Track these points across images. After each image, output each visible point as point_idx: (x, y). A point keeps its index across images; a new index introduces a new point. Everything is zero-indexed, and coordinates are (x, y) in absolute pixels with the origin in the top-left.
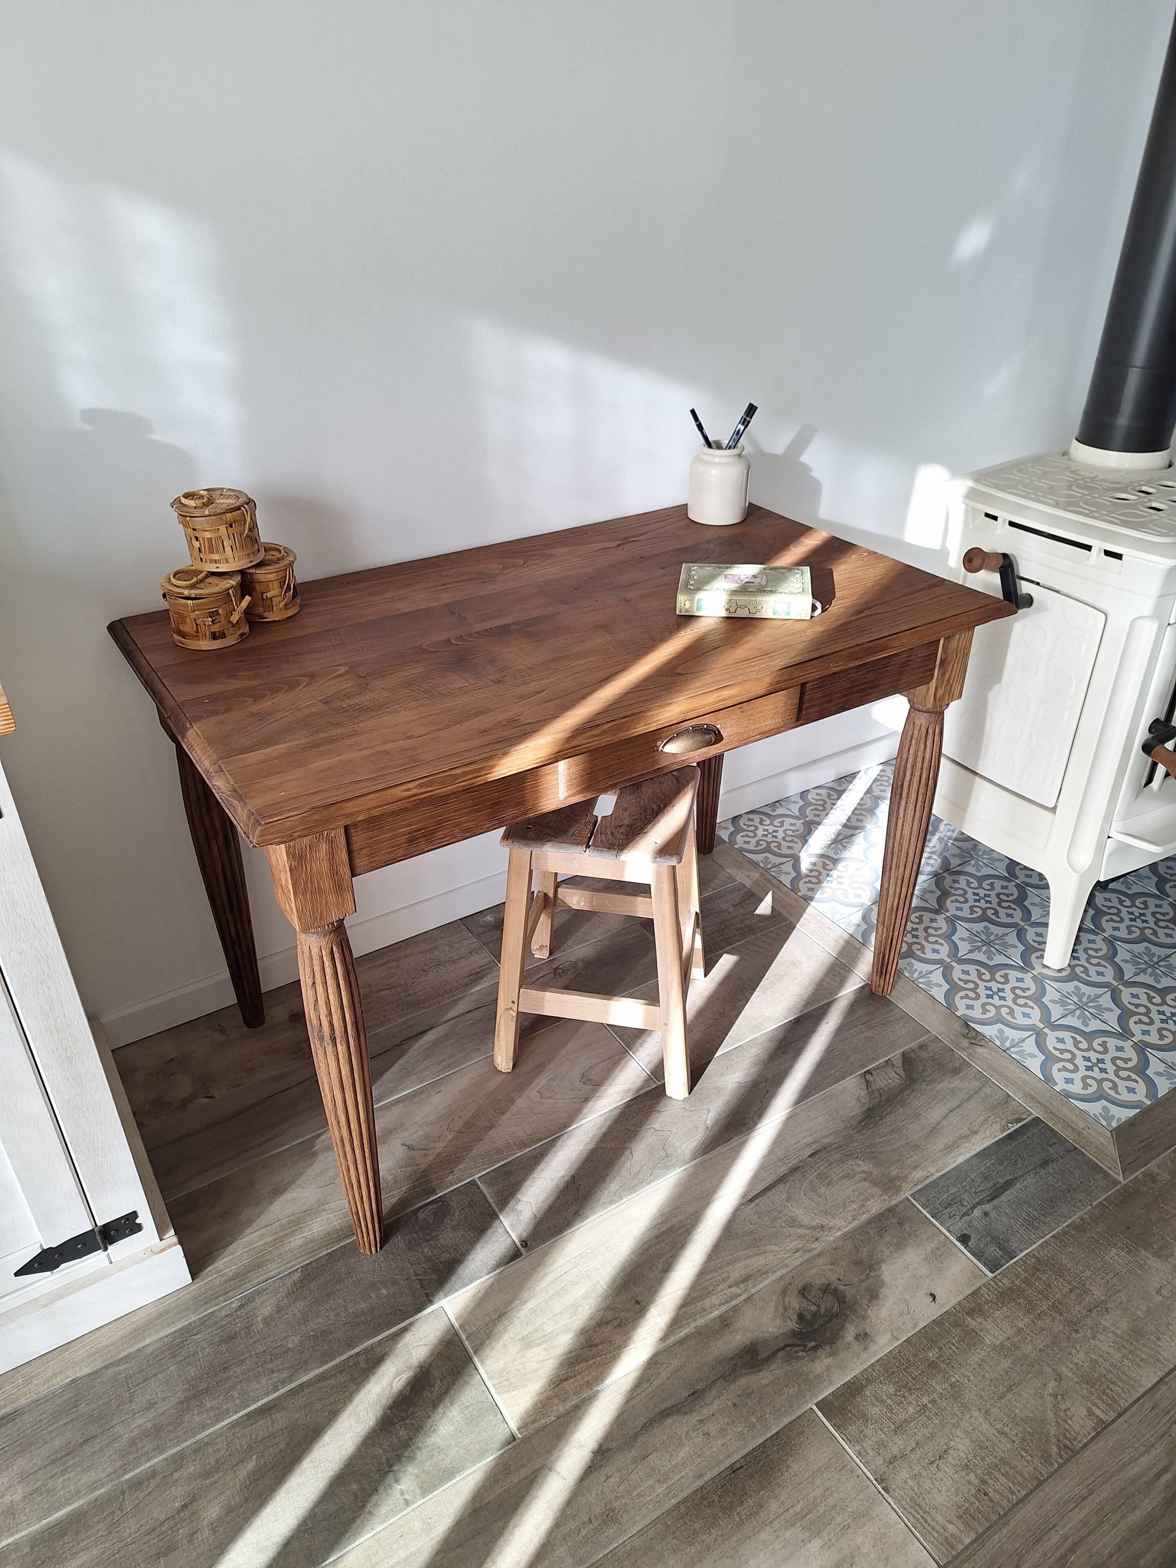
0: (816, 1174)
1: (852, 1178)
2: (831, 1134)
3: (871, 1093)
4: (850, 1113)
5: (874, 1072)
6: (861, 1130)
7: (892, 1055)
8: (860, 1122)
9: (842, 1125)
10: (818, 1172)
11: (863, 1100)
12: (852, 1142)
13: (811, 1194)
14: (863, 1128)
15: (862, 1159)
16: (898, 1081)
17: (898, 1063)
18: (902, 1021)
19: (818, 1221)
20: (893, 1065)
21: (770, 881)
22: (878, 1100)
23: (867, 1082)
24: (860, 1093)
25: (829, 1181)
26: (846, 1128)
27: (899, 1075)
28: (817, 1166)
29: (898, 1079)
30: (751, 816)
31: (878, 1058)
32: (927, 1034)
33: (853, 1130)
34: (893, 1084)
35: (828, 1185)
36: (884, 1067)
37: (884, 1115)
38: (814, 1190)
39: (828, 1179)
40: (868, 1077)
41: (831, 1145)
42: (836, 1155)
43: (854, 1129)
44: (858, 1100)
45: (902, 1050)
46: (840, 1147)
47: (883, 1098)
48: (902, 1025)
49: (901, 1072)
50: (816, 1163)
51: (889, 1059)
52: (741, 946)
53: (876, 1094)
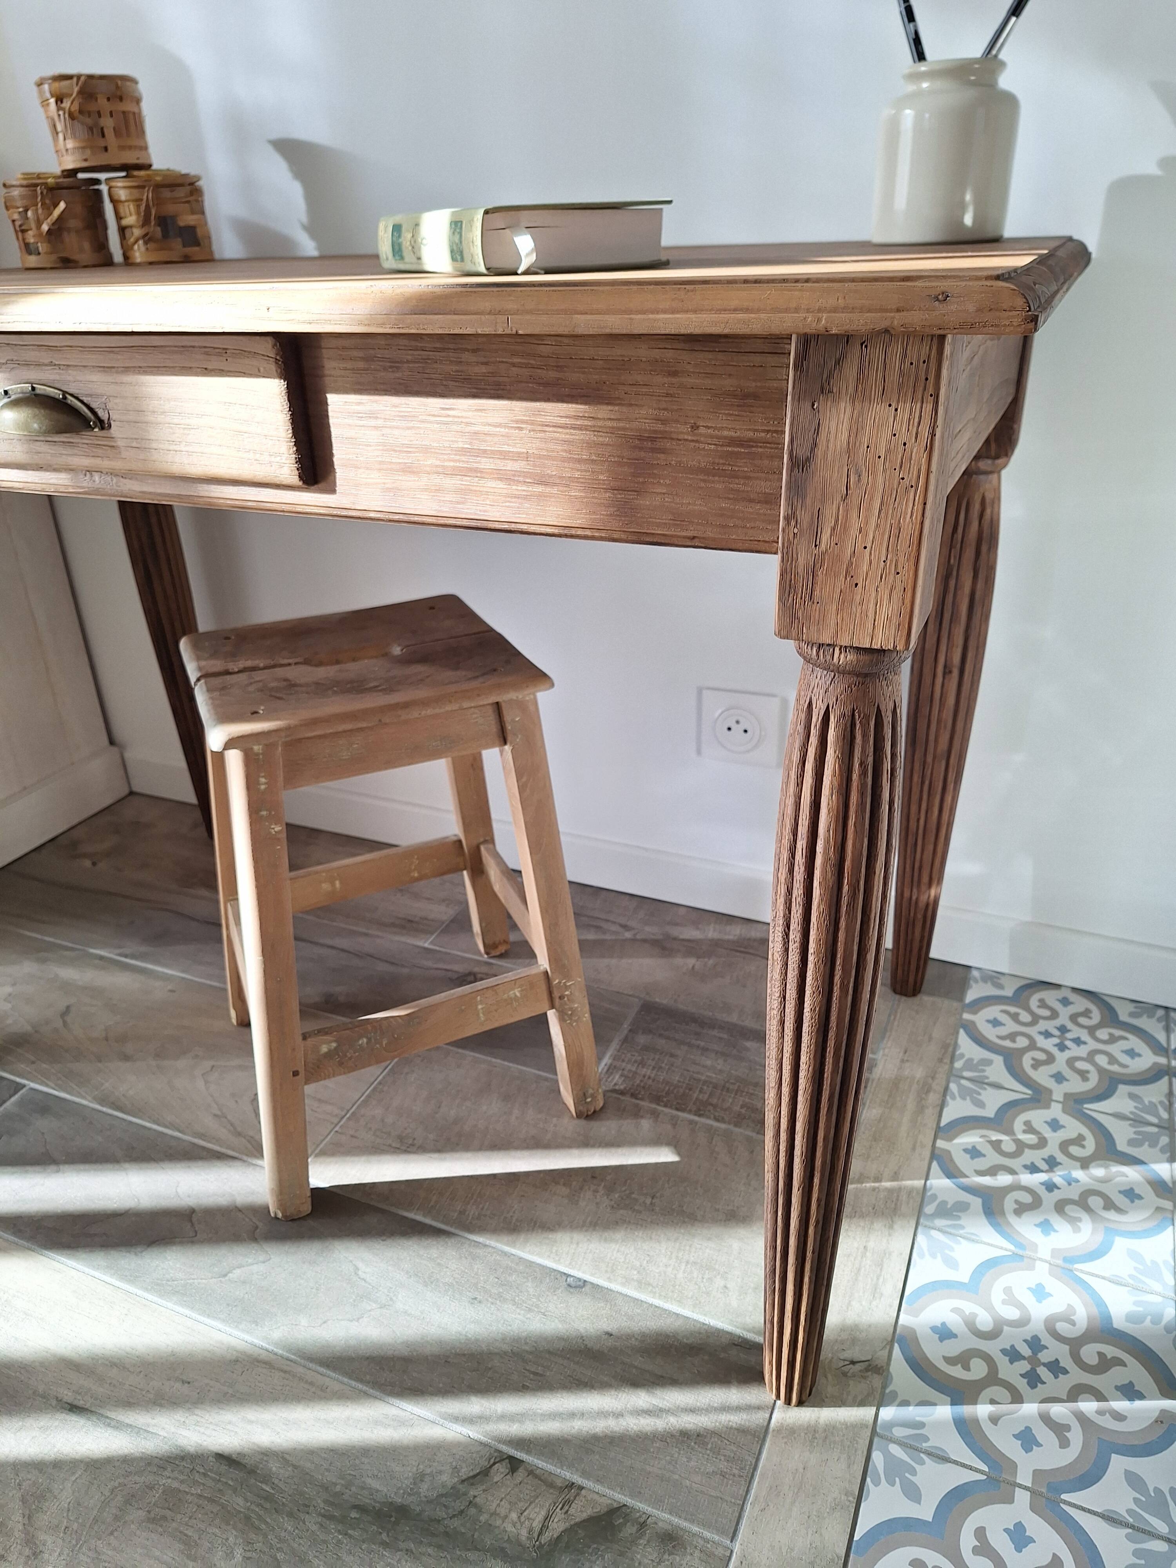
0: (175, 1485)
1: (189, 1557)
2: (295, 1467)
3: (454, 1493)
4: (375, 1477)
5: (521, 1474)
6: (331, 1518)
7: (598, 1488)
8: (355, 1507)
9: (330, 1477)
10: (183, 1487)
11: (424, 1487)
12: (290, 1515)
13: (119, 1498)
14: (343, 1520)
15: (249, 1554)
16: (524, 1533)
17: (580, 1511)
18: (723, 1465)
19: (50, 1540)
20: (569, 1502)
21: (928, 1092)
22: (441, 1513)
23: (485, 1473)
24: (440, 1472)
25: (164, 1518)
26: (325, 1488)
27: (544, 1527)
28: (197, 1477)
29: (530, 1531)
30: (1073, 997)
31: (571, 1466)
32: (722, 1532)
33: (326, 1502)
34: (510, 1528)
35: (153, 1521)
36: (551, 1485)
37: (402, 1545)
38: (130, 1500)
39: (168, 1513)
40: (501, 1469)
41: (267, 1478)
42: (240, 1501)
43: (331, 1504)
44: (420, 1477)
45: (629, 1501)
46: (268, 1498)
47: (456, 1523)
48: (710, 1469)
49: (558, 1526)
50: (205, 1475)
51: (581, 1488)
52: (709, 1129)
53: (459, 1505)
